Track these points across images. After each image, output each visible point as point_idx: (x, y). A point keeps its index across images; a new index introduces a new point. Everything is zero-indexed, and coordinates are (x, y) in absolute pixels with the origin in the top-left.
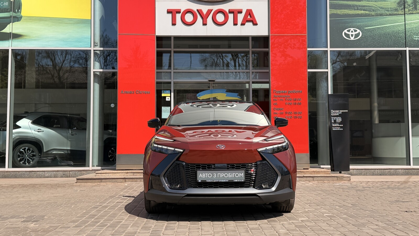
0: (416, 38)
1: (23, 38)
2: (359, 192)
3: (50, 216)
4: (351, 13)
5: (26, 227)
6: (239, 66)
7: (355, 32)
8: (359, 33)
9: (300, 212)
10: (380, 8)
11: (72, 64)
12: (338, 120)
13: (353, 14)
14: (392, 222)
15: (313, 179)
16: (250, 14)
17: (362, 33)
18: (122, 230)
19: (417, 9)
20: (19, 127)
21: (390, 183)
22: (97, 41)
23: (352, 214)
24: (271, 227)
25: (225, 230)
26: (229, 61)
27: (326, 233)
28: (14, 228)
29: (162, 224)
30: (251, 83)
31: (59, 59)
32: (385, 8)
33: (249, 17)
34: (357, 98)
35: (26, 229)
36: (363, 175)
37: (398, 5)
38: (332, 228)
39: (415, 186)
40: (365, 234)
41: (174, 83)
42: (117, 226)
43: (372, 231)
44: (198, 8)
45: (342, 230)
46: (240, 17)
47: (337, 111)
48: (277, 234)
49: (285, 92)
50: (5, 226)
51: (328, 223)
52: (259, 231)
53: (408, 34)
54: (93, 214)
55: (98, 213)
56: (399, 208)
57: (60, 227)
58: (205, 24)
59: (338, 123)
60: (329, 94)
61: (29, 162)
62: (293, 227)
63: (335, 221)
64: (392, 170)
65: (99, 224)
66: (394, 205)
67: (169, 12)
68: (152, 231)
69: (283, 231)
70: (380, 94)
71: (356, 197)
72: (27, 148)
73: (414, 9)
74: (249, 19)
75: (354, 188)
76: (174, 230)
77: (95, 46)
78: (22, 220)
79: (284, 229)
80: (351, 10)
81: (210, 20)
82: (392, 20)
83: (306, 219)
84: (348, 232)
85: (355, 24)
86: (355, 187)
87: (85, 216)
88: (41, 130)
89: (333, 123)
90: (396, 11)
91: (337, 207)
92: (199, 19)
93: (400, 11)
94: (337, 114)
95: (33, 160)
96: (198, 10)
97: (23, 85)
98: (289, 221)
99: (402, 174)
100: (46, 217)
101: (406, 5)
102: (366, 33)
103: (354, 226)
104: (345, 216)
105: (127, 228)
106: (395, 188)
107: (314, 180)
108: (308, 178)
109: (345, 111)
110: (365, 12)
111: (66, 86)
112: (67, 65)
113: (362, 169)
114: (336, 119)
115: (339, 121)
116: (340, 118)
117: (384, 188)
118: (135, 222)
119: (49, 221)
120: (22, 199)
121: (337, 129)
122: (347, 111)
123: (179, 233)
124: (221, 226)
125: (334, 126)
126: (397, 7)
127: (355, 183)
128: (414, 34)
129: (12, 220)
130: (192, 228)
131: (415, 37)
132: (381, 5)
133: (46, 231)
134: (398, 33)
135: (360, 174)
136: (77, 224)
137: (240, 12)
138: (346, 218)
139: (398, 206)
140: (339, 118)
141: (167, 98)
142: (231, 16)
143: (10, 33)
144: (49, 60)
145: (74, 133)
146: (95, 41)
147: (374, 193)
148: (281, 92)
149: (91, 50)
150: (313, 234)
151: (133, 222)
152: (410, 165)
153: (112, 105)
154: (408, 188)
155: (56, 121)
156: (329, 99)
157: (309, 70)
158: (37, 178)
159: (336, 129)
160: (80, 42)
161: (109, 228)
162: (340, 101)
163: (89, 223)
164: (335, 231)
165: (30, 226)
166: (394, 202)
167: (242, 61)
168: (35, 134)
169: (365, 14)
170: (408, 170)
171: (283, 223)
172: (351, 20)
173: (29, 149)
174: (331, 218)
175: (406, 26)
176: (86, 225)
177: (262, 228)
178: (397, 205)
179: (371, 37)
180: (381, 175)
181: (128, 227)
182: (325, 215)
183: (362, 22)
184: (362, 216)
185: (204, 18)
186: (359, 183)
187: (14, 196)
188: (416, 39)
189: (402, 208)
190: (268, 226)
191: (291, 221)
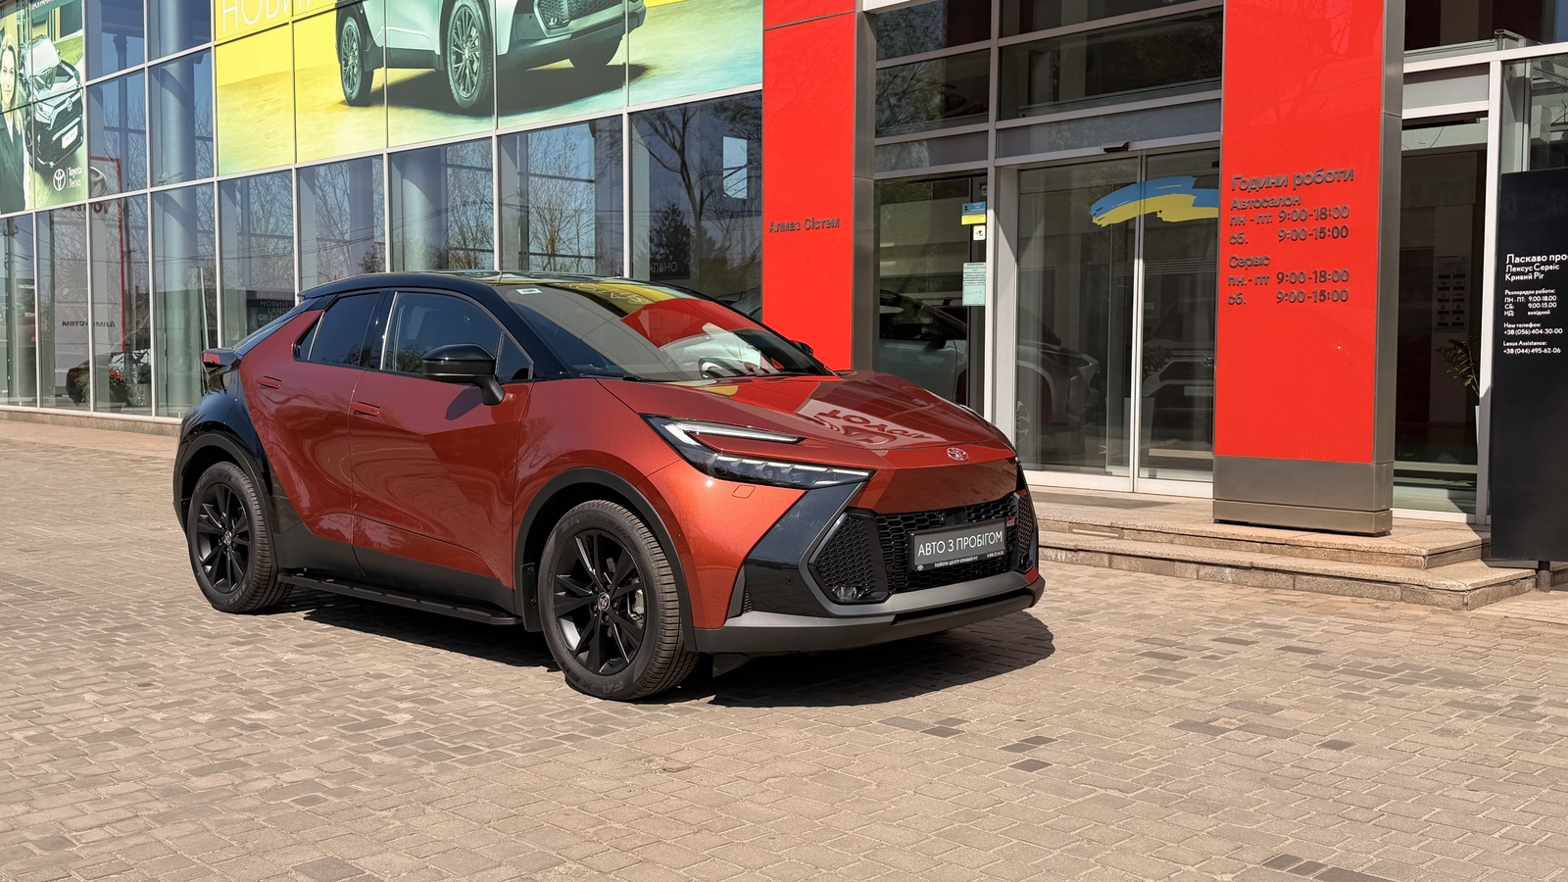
12: (1537, 306)
15: (1292, 582)
47: (1534, 259)
59: (1534, 319)
89: (1511, 320)
94: (1536, 275)
107: (1298, 586)
108: (1273, 577)
114: (1527, 297)
115: (1541, 309)
116: (1548, 295)
121: (1531, 347)
125: (1512, 332)
140: (1542, 295)
141: (976, 229)
156: (1504, 197)
159: (1525, 347)
162: (1556, 208)
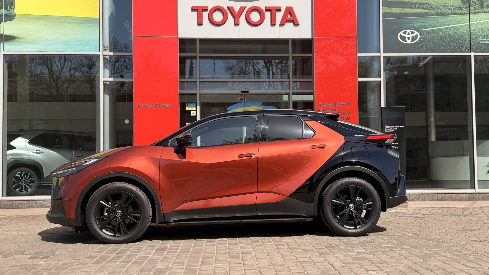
0: (483, 41)
1: (17, 41)
2: (418, 220)
3: (62, 251)
4: (407, 12)
5: (35, 265)
6: (273, 74)
7: (412, 34)
8: (417, 35)
9: (355, 242)
10: (441, 6)
11: (72, 72)
13: (410, 13)
14: (462, 253)
16: (290, 13)
17: (420, 36)
18: (150, 266)
19: (483, 7)
20: (14, 148)
21: (453, 209)
22: (107, 45)
23: (415, 244)
24: (324, 260)
25: (271, 264)
26: (261, 69)
27: (388, 265)
28: (20, 265)
29: (196, 259)
30: (291, 94)
31: (56, 67)
32: (447, 6)
33: (289, 16)
34: (410, 112)
35: (35, 266)
36: (421, 201)
37: (462, 3)
38: (394, 260)
39: (482, 213)
40: (434, 266)
41: (200, 95)
42: (143, 262)
43: (441, 263)
44: (229, 6)
45: (406, 262)
46: (279, 16)
47: (391, 127)
48: (332, 268)
49: (332, 105)
50: (9, 264)
51: (389, 255)
52: (311, 264)
53: (473, 36)
54: (112, 249)
55: (118, 247)
56: (467, 237)
57: (75, 264)
58: (237, 24)
60: (382, 107)
61: (26, 189)
62: (349, 259)
63: (397, 252)
64: (454, 194)
65: (121, 259)
66: (461, 234)
67: (194, 9)
68: (186, 267)
69: (338, 264)
70: (438, 107)
71: (416, 225)
72: (24, 173)
73: (480, 7)
74: (289, 18)
75: (413, 216)
76: (213, 265)
77: (105, 50)
78: (29, 257)
79: (339, 262)
80: (408, 8)
81: (242, 19)
82: (454, 20)
83: (363, 250)
84: (413, 264)
85: (411, 24)
86: (414, 214)
87: (104, 251)
88: (40, 151)
90: (459, 10)
91: (396, 237)
92: (230, 19)
93: (465, 9)
94: (392, 130)
95: (31, 187)
96: (228, 8)
97: (14, 97)
98: (343, 253)
99: (465, 199)
100: (57, 253)
101: (471, 3)
102: (424, 36)
103: (418, 257)
104: (407, 247)
105: (156, 264)
106: (459, 214)
109: (400, 127)
110: (423, 10)
111: (66, 99)
112: (66, 73)
113: (420, 193)
117: (447, 215)
118: (164, 257)
119: (61, 257)
120: (24, 233)
122: (403, 127)
123: (219, 268)
124: (265, 260)
126: (461, 5)
127: (413, 210)
128: (480, 36)
129: (16, 257)
130: (233, 262)
131: (481, 40)
132: (442, 3)
133: (60, 269)
134: (462, 35)
135: (418, 200)
136: (95, 260)
137: (279, 10)
138: (409, 249)
139: (466, 234)
141: (192, 112)
142: (268, 15)
143: (2, 34)
144: (44, 67)
145: (80, 154)
146: (105, 45)
147: (436, 220)
148: (327, 105)
149: (100, 55)
150: (373, 267)
151: (162, 257)
152: (475, 189)
153: (127, 121)
154: (475, 214)
155: (57, 140)
156: (383, 112)
157: (360, 79)
158: (38, 208)
160: (86, 45)
161: (135, 264)
162: (396, 115)
163: (109, 259)
164: (398, 263)
165: (39, 263)
166: (461, 230)
167: (277, 69)
168: (33, 156)
169: (424, 14)
170: (473, 194)
171: (336, 255)
172: (407, 20)
173: (26, 174)
174: (391, 249)
175: (471, 27)
176: (107, 260)
177: (314, 261)
178: (464, 234)
179: (430, 40)
180: (441, 200)
181: (157, 262)
182: (384, 245)
183: (420, 23)
184: (426, 247)
185: (236, 17)
186: (418, 210)
187: (13, 229)
188: (483, 43)
189: (470, 237)
190: (320, 259)
191: (346, 254)
